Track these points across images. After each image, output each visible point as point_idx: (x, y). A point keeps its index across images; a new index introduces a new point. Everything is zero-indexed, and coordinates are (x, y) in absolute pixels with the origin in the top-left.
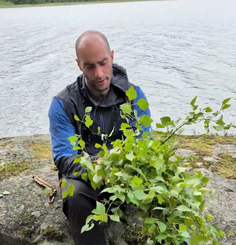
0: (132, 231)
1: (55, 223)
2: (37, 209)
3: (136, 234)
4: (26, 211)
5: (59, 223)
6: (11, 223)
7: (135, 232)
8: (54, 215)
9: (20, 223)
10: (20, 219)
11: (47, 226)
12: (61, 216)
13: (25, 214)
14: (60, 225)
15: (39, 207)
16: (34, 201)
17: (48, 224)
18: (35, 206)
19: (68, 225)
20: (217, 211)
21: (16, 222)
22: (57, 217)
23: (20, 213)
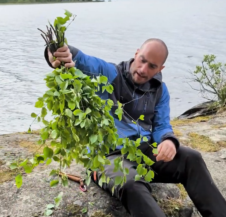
0: (163, 206)
1: (100, 208)
2: (76, 199)
3: (167, 207)
4: (67, 202)
5: (104, 208)
6: (59, 215)
7: (165, 206)
8: (96, 201)
9: (68, 213)
10: (66, 210)
11: (94, 213)
12: (102, 201)
13: (68, 205)
14: (106, 210)
15: (76, 196)
16: (68, 192)
17: (94, 210)
18: (72, 196)
19: (112, 208)
20: (221, 178)
21: (64, 214)
22: (99, 203)
23: (62, 205)
